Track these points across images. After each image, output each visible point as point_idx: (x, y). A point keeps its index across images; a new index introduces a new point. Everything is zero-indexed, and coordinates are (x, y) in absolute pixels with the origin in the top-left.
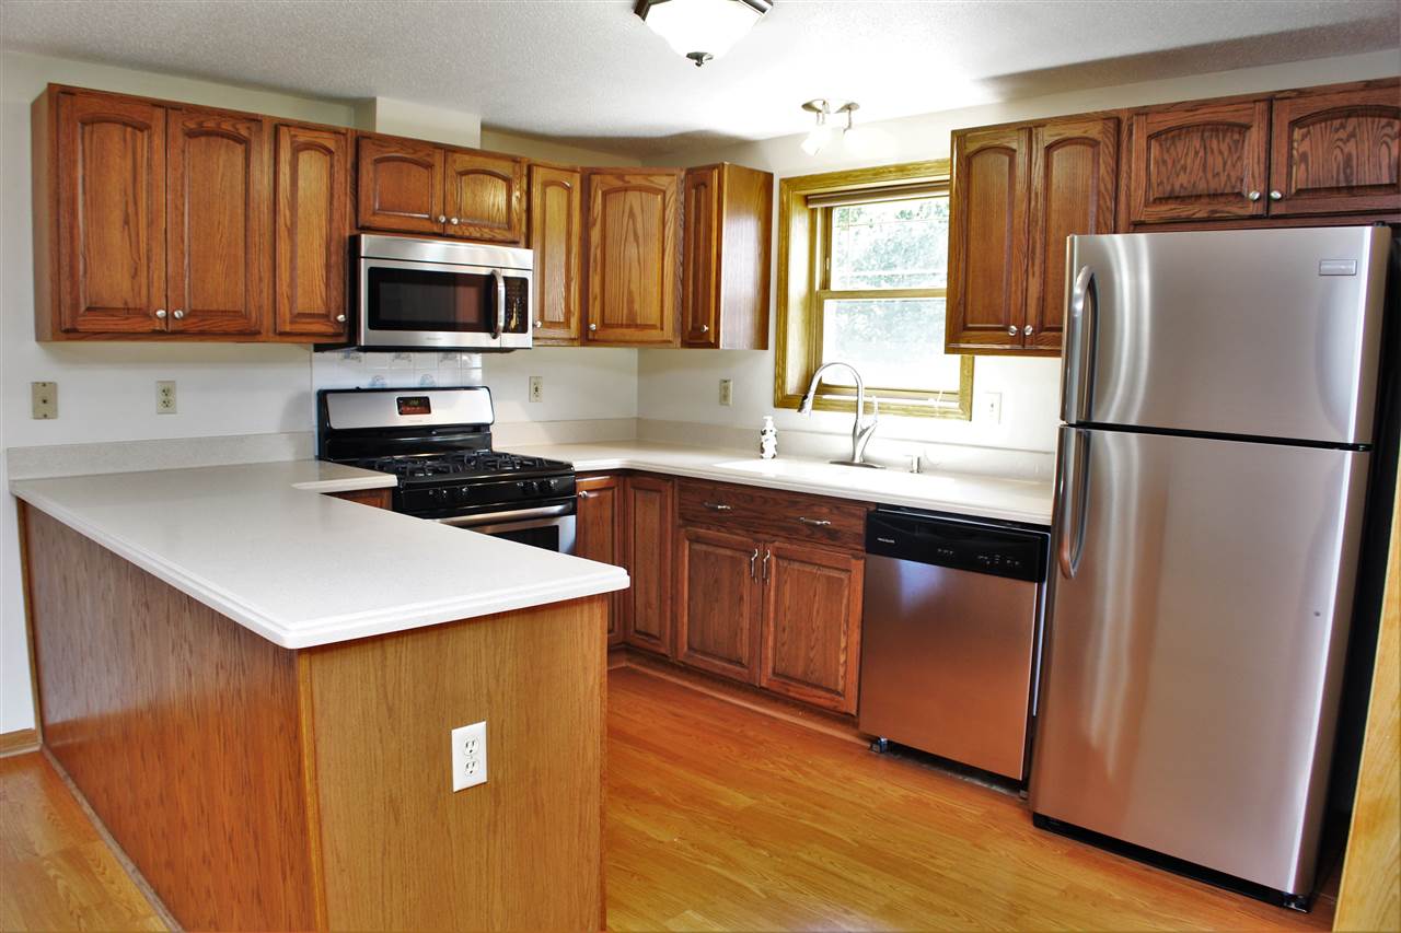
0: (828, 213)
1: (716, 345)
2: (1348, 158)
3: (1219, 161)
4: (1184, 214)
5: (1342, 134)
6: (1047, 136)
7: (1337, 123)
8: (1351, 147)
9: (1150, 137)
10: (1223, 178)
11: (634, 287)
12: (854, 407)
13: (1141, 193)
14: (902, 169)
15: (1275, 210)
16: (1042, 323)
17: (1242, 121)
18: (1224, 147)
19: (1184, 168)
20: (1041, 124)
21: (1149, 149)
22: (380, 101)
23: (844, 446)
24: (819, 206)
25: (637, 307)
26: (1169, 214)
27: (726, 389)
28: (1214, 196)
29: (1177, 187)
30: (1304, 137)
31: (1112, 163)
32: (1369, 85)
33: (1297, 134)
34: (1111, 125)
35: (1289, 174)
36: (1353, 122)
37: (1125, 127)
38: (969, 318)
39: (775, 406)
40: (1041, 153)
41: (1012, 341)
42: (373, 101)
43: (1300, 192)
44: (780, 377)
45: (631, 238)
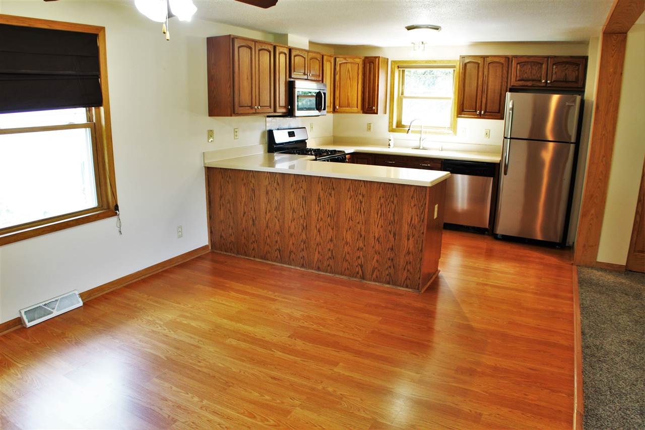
0: (403, 71)
1: (377, 113)
2: (566, 74)
3: (535, 71)
4: (526, 84)
5: (564, 68)
6: (489, 60)
7: (564, 65)
8: (567, 71)
9: (517, 64)
10: (536, 76)
11: (349, 94)
12: (420, 132)
13: (514, 78)
14: (435, 61)
15: (548, 85)
16: (486, 110)
17: (541, 62)
18: (536, 68)
19: (526, 73)
20: (487, 57)
21: (517, 66)
22: (289, 35)
23: (416, 144)
24: (401, 69)
25: (350, 101)
26: (521, 84)
27: (370, 126)
28: (533, 80)
29: (524, 77)
30: (556, 68)
31: (507, 69)
32: (571, 57)
33: (554, 67)
34: (507, 59)
35: (552, 77)
36: (567, 66)
37: (510, 59)
38: (464, 108)
39: (389, 131)
40: (487, 65)
41: (478, 115)
42: (287, 35)
43: (554, 81)
44: (391, 123)
45: (348, 79)
